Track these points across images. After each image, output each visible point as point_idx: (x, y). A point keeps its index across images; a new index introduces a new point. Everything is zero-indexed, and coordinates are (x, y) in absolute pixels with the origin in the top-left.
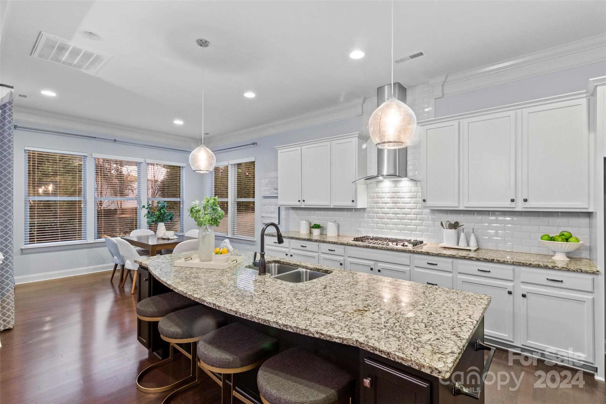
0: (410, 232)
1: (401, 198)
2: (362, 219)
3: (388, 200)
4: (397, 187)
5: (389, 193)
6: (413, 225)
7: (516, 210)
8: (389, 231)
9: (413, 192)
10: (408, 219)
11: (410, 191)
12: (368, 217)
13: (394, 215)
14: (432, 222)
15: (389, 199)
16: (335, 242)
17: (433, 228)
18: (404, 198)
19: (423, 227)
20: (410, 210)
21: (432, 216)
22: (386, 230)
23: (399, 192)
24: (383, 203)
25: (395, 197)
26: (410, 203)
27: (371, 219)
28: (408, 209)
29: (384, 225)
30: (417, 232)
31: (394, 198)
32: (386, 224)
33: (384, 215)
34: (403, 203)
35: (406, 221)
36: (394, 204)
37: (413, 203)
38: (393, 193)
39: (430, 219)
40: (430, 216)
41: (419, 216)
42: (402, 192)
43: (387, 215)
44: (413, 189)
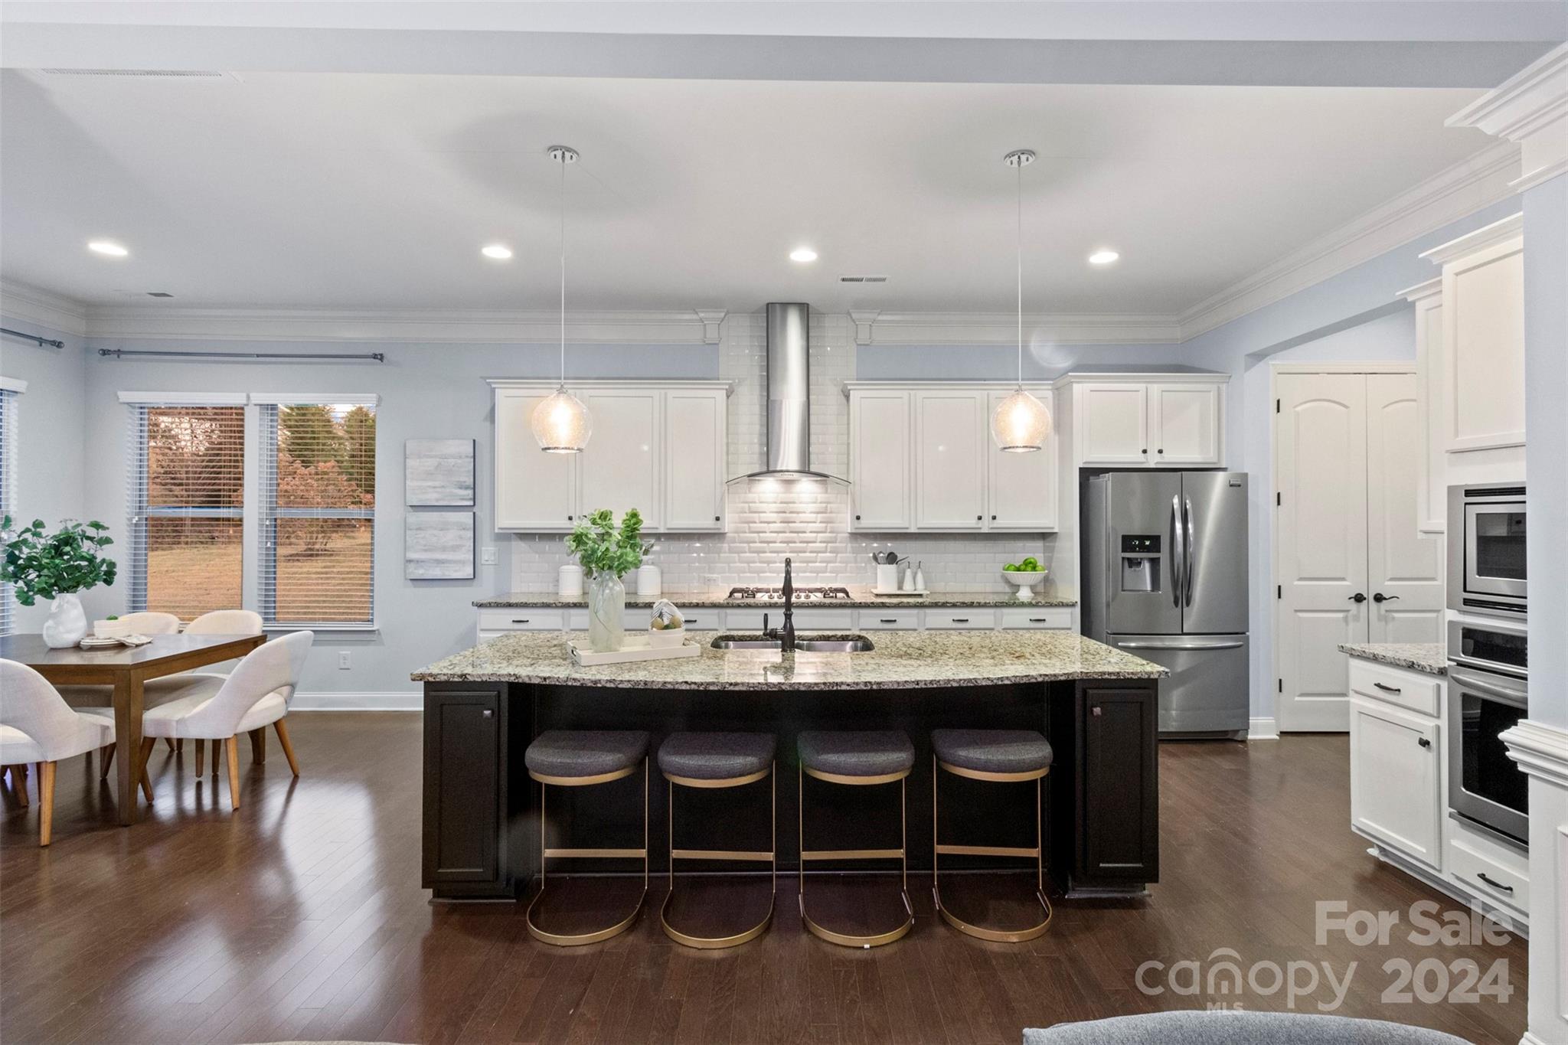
0: (815, 575)
1: (798, 513)
2: (717, 555)
3: (773, 517)
4: (791, 493)
5: (775, 503)
6: (820, 562)
7: (982, 531)
8: (775, 575)
9: (821, 503)
10: (811, 552)
11: (814, 500)
12: (731, 551)
13: (785, 545)
14: (851, 555)
15: (775, 515)
16: (698, 604)
17: (853, 565)
18: (805, 512)
19: (837, 564)
20: (814, 535)
21: (854, 545)
22: (768, 574)
23: (794, 503)
24: (761, 522)
25: (787, 513)
26: (815, 522)
27: (736, 555)
28: (811, 532)
29: (765, 565)
30: (828, 574)
31: (785, 512)
32: (769, 562)
33: (766, 545)
34: (801, 522)
35: (808, 554)
36: (786, 525)
37: (821, 522)
38: (781, 503)
39: (849, 549)
40: (849, 545)
41: (830, 545)
42: (801, 503)
43: (771, 545)
44: (821, 497)
